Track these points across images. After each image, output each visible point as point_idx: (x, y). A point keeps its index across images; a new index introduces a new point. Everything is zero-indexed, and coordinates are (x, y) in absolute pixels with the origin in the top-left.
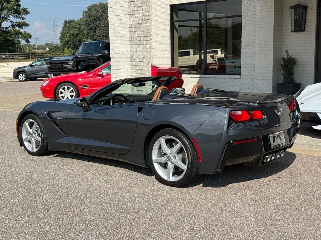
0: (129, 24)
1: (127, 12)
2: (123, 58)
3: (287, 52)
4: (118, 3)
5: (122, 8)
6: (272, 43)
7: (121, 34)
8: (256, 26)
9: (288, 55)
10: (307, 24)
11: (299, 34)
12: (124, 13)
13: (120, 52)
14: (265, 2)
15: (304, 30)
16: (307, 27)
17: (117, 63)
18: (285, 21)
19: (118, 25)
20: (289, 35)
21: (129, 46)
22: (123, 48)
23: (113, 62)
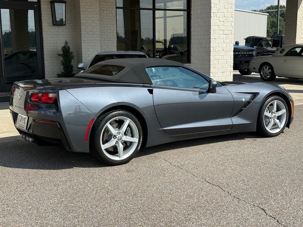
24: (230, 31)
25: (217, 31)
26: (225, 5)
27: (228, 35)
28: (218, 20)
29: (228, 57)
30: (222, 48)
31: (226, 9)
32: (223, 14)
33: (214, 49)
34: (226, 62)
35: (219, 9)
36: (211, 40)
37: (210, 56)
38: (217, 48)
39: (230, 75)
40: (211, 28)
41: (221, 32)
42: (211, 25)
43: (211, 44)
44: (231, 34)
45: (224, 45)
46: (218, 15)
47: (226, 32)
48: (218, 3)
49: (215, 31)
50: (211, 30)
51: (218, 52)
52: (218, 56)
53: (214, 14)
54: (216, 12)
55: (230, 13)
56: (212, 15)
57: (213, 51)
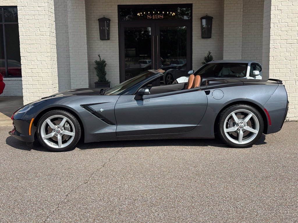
0: (48, 24)
1: (46, 13)
2: (41, 57)
3: (99, 56)
4: (33, 3)
5: (39, 8)
6: (86, 48)
8: (69, 34)
9: (100, 58)
10: (111, 34)
11: (104, 42)
12: (42, 13)
13: (36, 51)
14: (76, 13)
15: (108, 39)
16: (111, 36)
17: (31, 62)
18: (91, 31)
19: (32, 25)
20: (96, 43)
21: (49, 45)
22: (40, 47)
23: (24, 61)
24: (296, 40)
25: (278, 41)
26: (288, 15)
27: (292, 44)
28: (280, 30)
29: (292, 66)
30: (285, 57)
31: (291, 19)
32: (287, 23)
33: (274, 58)
34: (290, 70)
35: (280, 19)
36: (270, 49)
37: (269, 65)
38: (277, 57)
39: (295, 84)
40: (270, 38)
41: (284, 42)
42: (270, 36)
43: (270, 53)
44: (296, 43)
45: (288, 54)
46: (280, 25)
47: (290, 41)
48: (280, 13)
49: (275, 40)
50: (270, 40)
51: (279, 61)
52: (279, 65)
53: (274, 24)
54: (278, 22)
55: (296, 23)
56: (272, 25)
57: (273, 60)
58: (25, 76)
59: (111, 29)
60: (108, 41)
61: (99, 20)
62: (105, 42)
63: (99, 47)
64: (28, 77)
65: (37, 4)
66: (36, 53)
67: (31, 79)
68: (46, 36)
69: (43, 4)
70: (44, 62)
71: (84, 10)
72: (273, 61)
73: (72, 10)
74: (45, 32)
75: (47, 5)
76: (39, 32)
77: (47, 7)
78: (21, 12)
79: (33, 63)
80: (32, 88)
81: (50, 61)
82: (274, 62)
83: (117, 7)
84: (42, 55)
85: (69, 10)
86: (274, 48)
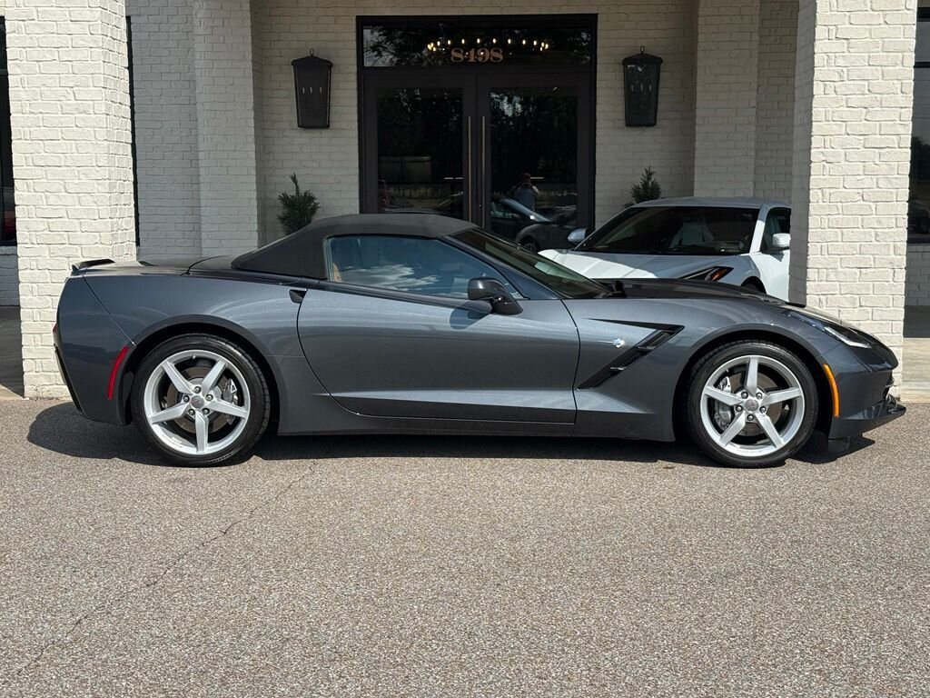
0: (102, 76)
1: (95, 41)
2: (77, 181)
3: (294, 179)
4: (54, 8)
5: (72, 25)
7: (70, 105)
8: (199, 107)
10: (333, 109)
12: (83, 42)
13: (63, 163)
14: (222, 41)
15: (326, 126)
16: (333, 117)
17: (46, 197)
18: (271, 98)
19: (51, 78)
21: (106, 143)
22: (74, 150)
23: (26, 194)
24: (895, 137)
25: (837, 140)
26: (871, 54)
27: (884, 151)
28: (844, 103)
29: (883, 220)
30: (860, 191)
31: (879, 68)
32: (866, 83)
33: (823, 195)
34: (876, 235)
35: (845, 69)
36: (812, 165)
37: (807, 215)
38: (834, 190)
39: (891, 280)
40: (813, 130)
41: (856, 141)
42: (811, 122)
43: (812, 177)
44: (896, 146)
45: (868, 182)
46: (844, 89)
47: (875, 139)
48: (845, 50)
49: (826, 138)
50: (811, 136)
51: (839, 204)
52: (841, 216)
53: (825, 85)
54: (837, 78)
55: (895, 82)
56: (818, 88)
57: (820, 201)
58: (27, 241)
59: (335, 93)
60: (325, 133)
61: (295, 63)
62: (316, 134)
63: (296, 152)
64: (37, 246)
65: (67, 13)
66: (65, 168)
67: (47, 253)
68: (93, 116)
69: (87, 15)
70: (89, 198)
71: (248, 32)
72: (821, 203)
73: (209, 31)
74: (91, 102)
75: (98, 14)
76: (73, 102)
77: (99, 22)
78: (17, 38)
79: (52, 200)
80: (48, 280)
81: (108, 195)
82: (822, 207)
83: (354, 22)
84: (82, 177)
85: (200, 30)
86: (825, 163)
